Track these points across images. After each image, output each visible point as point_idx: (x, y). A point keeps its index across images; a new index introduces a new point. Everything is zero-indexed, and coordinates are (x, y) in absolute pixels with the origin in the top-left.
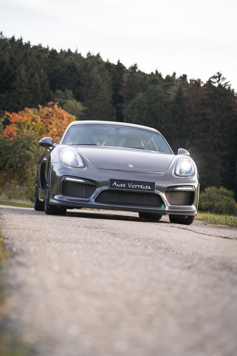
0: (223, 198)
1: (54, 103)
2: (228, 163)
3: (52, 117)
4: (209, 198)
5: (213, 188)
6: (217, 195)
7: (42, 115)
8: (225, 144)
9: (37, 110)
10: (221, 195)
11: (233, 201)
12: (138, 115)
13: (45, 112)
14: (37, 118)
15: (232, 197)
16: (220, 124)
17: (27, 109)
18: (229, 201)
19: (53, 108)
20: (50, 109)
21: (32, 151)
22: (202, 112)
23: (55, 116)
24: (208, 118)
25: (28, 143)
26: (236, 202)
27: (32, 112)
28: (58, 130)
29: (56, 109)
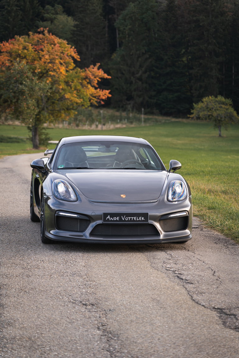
0: (221, 107)
1: (44, 29)
2: (224, 69)
3: (43, 44)
4: (207, 108)
5: (210, 97)
6: (215, 105)
7: (32, 42)
8: (220, 50)
9: (27, 37)
10: (219, 104)
11: (231, 110)
12: (130, 27)
13: (36, 39)
14: (28, 46)
15: (230, 105)
16: (214, 30)
17: (17, 37)
18: (227, 109)
19: (44, 35)
20: (41, 36)
21: (25, 86)
22: (195, 18)
23: (46, 42)
24: (201, 25)
25: (21, 77)
26: (234, 110)
27: (23, 40)
28: (50, 57)
29: (47, 35)
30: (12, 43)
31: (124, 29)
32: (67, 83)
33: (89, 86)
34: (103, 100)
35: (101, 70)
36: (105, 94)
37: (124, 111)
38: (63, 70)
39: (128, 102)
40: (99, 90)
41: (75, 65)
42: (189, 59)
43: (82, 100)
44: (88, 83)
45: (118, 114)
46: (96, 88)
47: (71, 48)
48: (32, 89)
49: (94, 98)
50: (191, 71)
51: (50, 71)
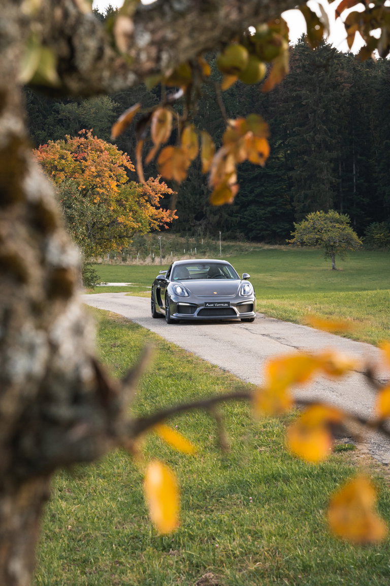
0: (334, 227)
1: (87, 131)
2: (340, 169)
3: (86, 150)
4: (315, 228)
5: (318, 213)
6: (326, 223)
7: (71, 149)
8: (334, 141)
9: (64, 141)
10: (331, 222)
11: (349, 230)
13: (76, 144)
14: (66, 154)
15: (347, 223)
16: (323, 110)
17: (51, 142)
18: (343, 230)
19: (86, 138)
20: (83, 140)
21: (75, 210)
22: (294, 94)
23: (89, 148)
24: (304, 103)
26: (354, 231)
27: (59, 146)
28: (96, 168)
29: (91, 138)
30: (44, 151)
32: (119, 202)
33: (149, 205)
34: (166, 223)
35: (163, 183)
36: (170, 215)
37: (193, 235)
38: (114, 184)
39: (198, 223)
40: (161, 209)
41: (128, 178)
42: (288, 154)
43: (140, 224)
44: (147, 201)
45: (183, 240)
46: (157, 208)
47: (123, 154)
48: (82, 214)
49: (155, 222)
50: (291, 174)
51: (97, 187)
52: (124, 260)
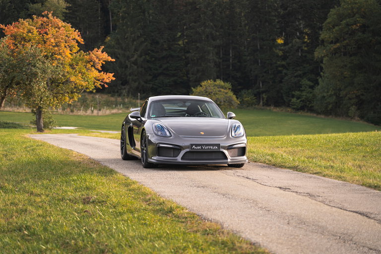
0: (220, 91)
1: (49, 13)
2: (221, 53)
3: (47, 27)
4: (206, 92)
5: (209, 81)
6: (214, 89)
7: (37, 26)
8: (218, 33)
9: (31, 20)
10: (218, 88)
11: (231, 94)
12: (125, 9)
13: (40, 23)
14: (33, 29)
15: (229, 89)
16: (211, 12)
17: (21, 20)
18: (226, 93)
19: (48, 18)
20: (45, 19)
21: (38, 68)
23: (50, 25)
24: (198, 7)
25: (33, 60)
26: (234, 94)
27: (27, 23)
28: (55, 40)
29: (51, 18)
30: (16, 27)
31: (119, 12)
32: (71, 66)
33: (93, 69)
34: (106, 83)
35: (105, 53)
36: (109, 77)
37: (119, 95)
38: (68, 52)
39: (123, 87)
40: (103, 72)
41: (79, 48)
42: (186, 42)
43: (87, 83)
44: (92, 66)
45: (113, 99)
46: (100, 71)
47: (75, 31)
48: (44, 72)
49: (97, 81)
50: (188, 55)
51: (55, 54)
52: (72, 111)
